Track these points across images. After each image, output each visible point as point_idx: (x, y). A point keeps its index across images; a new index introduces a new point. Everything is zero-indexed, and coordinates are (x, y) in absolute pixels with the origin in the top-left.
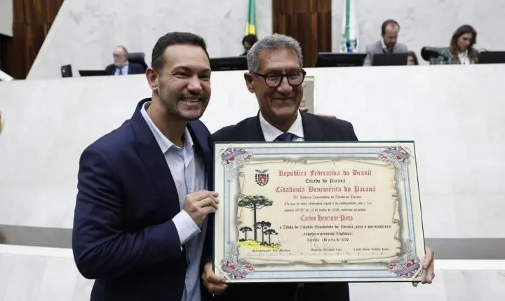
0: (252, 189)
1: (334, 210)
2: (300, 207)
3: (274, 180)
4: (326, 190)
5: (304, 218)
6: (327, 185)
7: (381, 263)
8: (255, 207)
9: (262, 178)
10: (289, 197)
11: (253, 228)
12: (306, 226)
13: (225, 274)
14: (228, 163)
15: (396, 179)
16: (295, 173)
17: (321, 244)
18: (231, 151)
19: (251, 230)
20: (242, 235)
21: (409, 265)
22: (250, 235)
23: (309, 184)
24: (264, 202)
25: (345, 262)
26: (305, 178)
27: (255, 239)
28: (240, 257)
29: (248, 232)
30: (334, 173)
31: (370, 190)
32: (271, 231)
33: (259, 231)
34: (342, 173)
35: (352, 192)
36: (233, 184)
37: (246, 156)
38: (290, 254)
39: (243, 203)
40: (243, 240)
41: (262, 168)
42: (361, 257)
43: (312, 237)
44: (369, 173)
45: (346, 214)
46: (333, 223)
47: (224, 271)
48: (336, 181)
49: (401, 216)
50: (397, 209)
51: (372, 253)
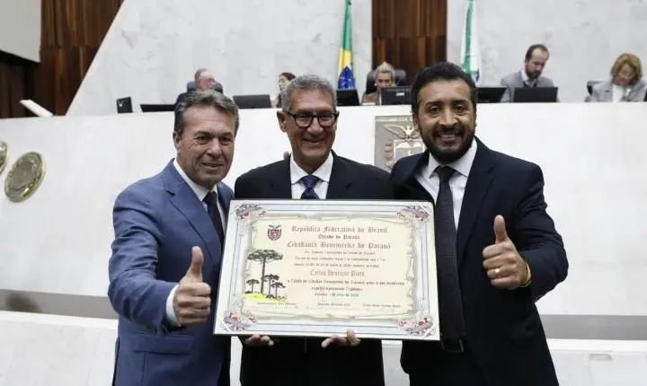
0: (264, 244)
1: (345, 266)
2: (312, 261)
3: (287, 235)
4: (339, 245)
5: (314, 272)
6: (341, 241)
7: (391, 320)
8: (265, 261)
9: (274, 233)
10: (300, 252)
11: (260, 281)
12: (315, 280)
13: (227, 326)
14: (242, 218)
15: (413, 237)
16: (309, 229)
17: (329, 299)
18: (246, 207)
19: (258, 282)
20: (248, 288)
21: (421, 323)
22: (257, 287)
23: (323, 240)
24: (274, 256)
25: (353, 318)
26: (319, 233)
27: (261, 292)
28: (244, 309)
29: (255, 285)
30: (349, 230)
31: (384, 247)
32: (278, 285)
33: (266, 284)
34: (356, 230)
35: (366, 248)
36: (245, 239)
37: (260, 212)
38: (296, 307)
39: (252, 257)
40: (248, 292)
41: (275, 224)
42: (369, 313)
43: (320, 291)
44: (385, 230)
45: (357, 270)
46: (344, 279)
47: (226, 322)
48: (350, 237)
49: (415, 273)
50: (411, 268)
51: (382, 310)
